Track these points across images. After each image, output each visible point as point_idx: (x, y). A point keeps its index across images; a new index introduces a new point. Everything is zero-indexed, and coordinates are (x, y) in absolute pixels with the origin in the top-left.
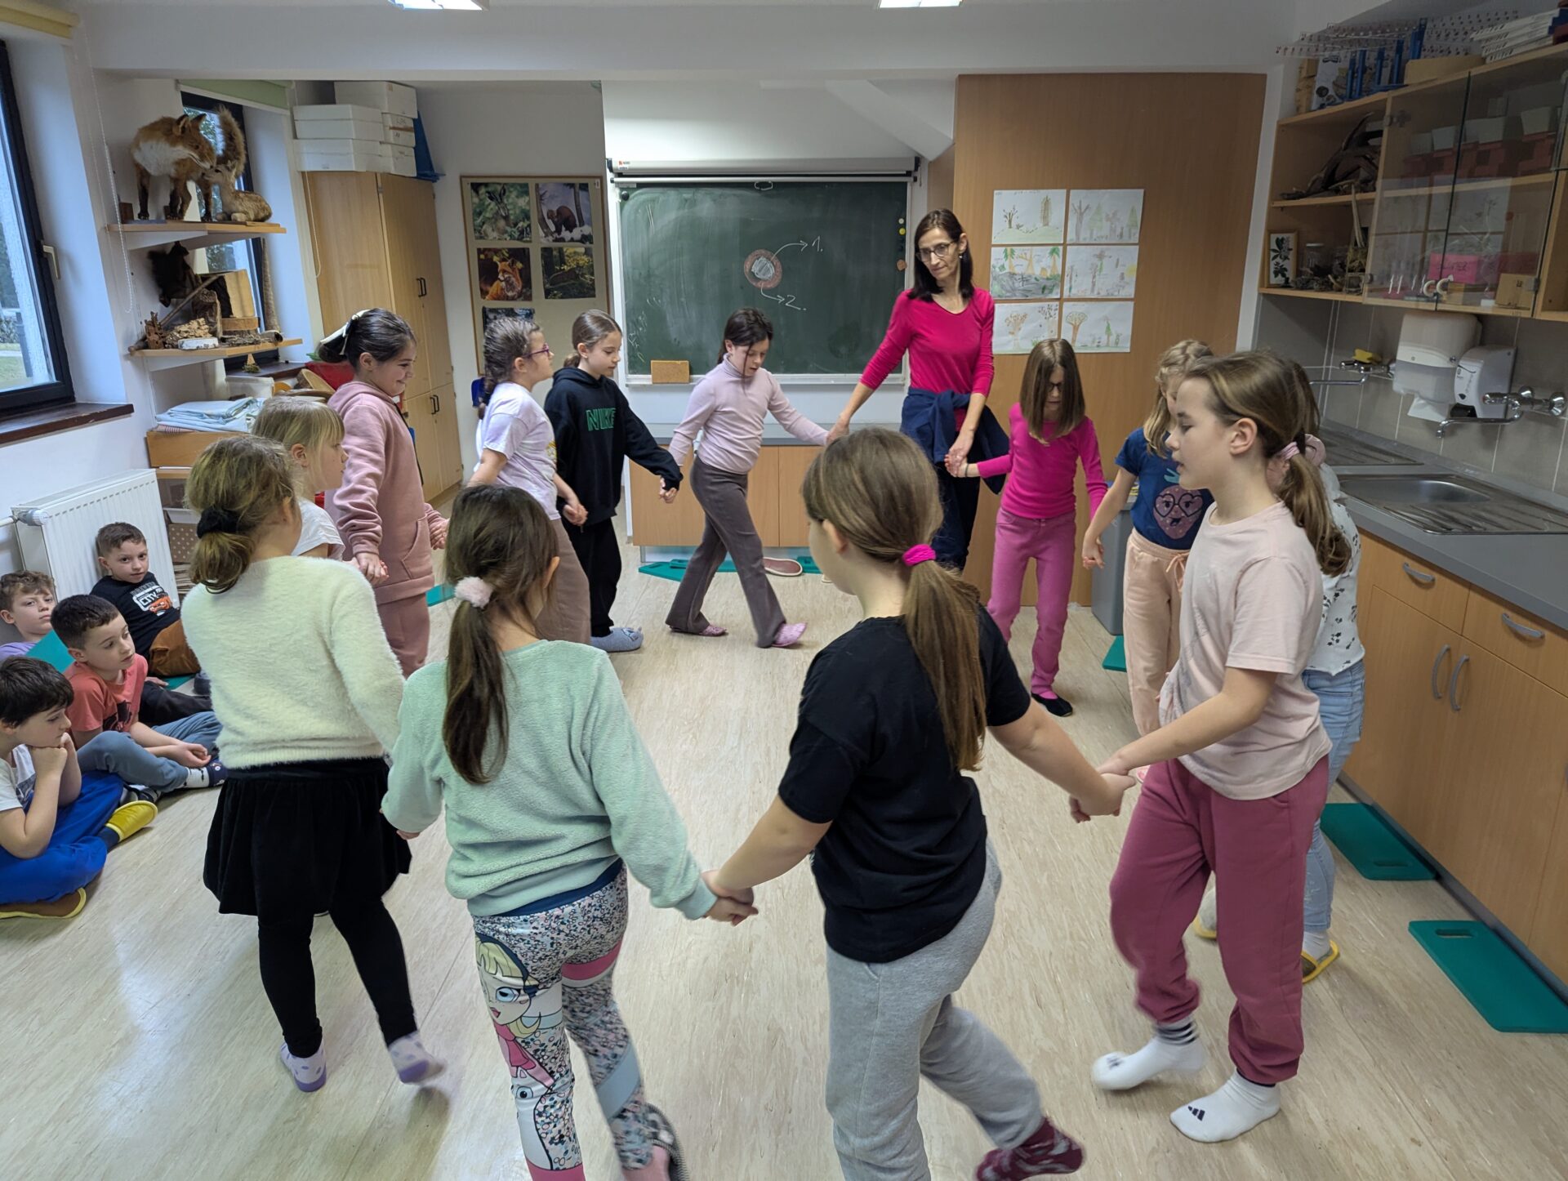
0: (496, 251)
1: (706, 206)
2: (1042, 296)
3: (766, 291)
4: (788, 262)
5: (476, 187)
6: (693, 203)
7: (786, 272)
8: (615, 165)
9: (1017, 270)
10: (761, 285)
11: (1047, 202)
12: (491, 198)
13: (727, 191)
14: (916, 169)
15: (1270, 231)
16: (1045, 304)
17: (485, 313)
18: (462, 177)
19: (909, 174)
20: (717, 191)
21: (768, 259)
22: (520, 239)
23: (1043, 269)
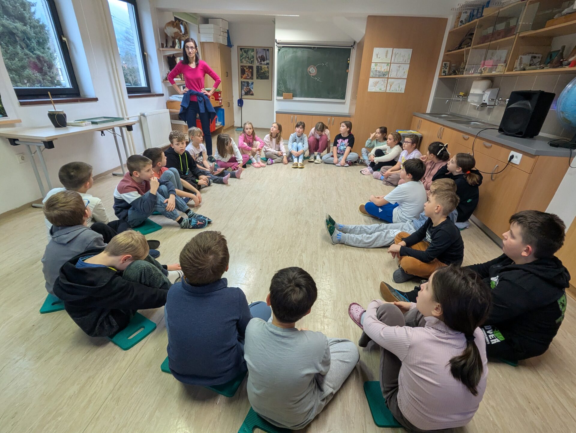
0: (245, 66)
1: (299, 53)
2: (383, 77)
3: (313, 76)
4: (319, 68)
5: (241, 49)
6: (296, 52)
7: (318, 71)
8: (277, 41)
9: (378, 70)
10: (311, 75)
11: (387, 51)
12: (245, 52)
13: (305, 49)
14: (354, 45)
15: (443, 61)
16: (384, 79)
17: (242, 82)
18: (238, 46)
19: (352, 46)
20: (303, 49)
21: (314, 68)
22: (251, 63)
23: (384, 70)
